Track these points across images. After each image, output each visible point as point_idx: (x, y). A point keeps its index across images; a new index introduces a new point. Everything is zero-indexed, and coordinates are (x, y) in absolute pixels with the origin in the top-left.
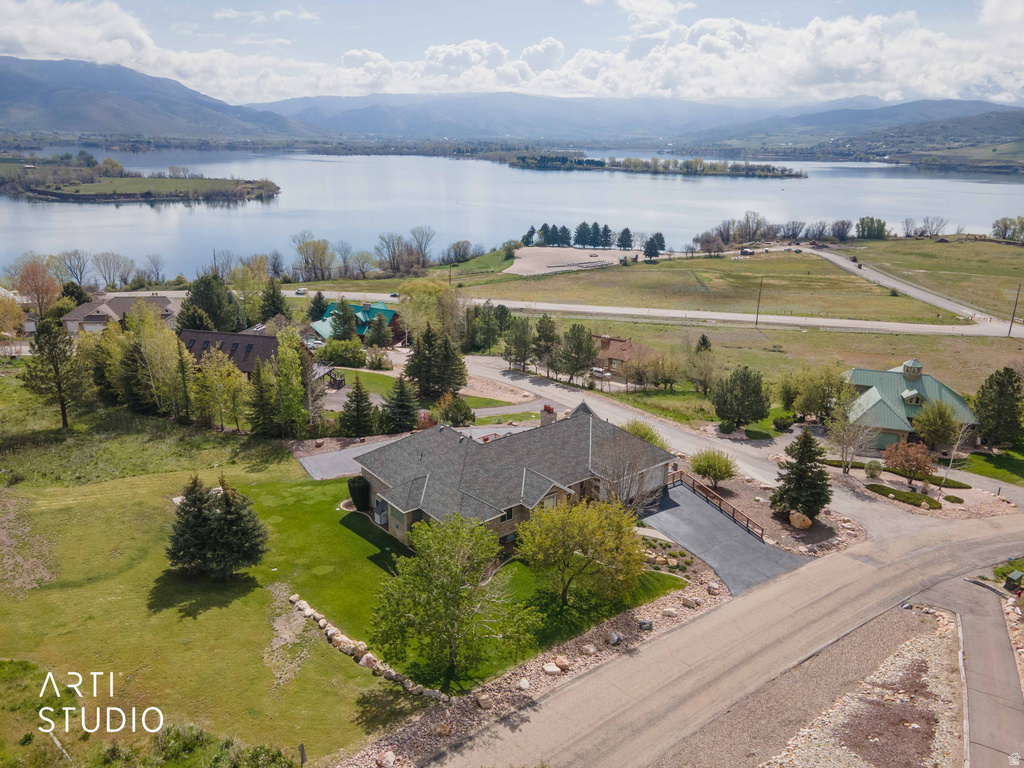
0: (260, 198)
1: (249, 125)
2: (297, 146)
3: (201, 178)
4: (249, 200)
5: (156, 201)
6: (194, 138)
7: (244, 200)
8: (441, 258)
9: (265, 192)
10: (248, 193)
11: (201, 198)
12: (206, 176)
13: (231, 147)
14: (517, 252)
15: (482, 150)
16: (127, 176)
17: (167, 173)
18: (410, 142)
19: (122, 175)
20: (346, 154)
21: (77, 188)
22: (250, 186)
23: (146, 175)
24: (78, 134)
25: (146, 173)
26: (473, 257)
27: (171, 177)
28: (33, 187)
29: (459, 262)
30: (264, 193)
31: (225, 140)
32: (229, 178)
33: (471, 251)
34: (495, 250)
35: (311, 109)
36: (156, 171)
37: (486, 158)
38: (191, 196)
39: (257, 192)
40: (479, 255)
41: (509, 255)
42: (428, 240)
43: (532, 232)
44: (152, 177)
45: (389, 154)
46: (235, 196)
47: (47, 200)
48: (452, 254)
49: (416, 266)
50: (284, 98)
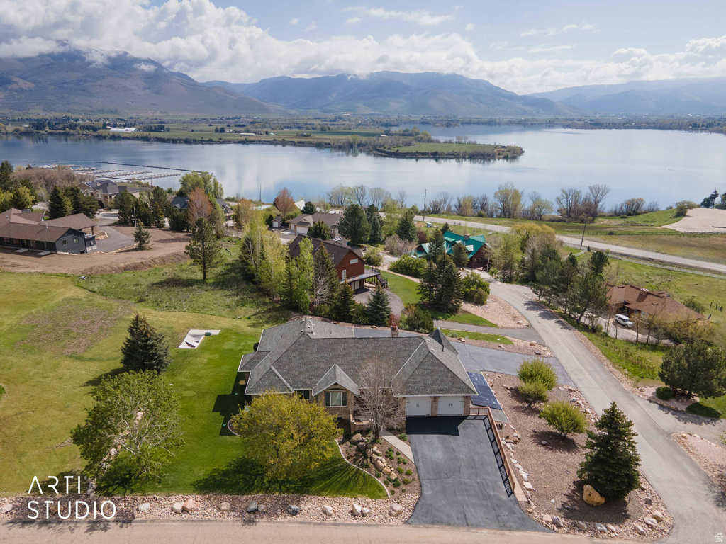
0: (506, 158)
1: (527, 108)
2: (557, 122)
3: (475, 143)
4: (499, 159)
5: (439, 158)
6: (487, 118)
7: (495, 159)
8: (613, 210)
9: (512, 154)
10: (499, 154)
11: (467, 157)
12: (478, 143)
13: (510, 123)
14: (689, 212)
15: (719, 124)
16: (432, 142)
17: (455, 140)
18: (654, 119)
19: (429, 141)
20: (592, 128)
21: (399, 149)
22: (503, 149)
23: (442, 142)
24: (422, 116)
25: (442, 139)
26: (646, 212)
27: (456, 143)
28: (378, 148)
29: (629, 215)
30: (510, 155)
31: (506, 118)
32: (492, 144)
33: (645, 207)
34: (671, 208)
35: (577, 95)
36: (448, 139)
37: (719, 132)
38: (461, 155)
39: (505, 154)
40: (652, 210)
41: (681, 212)
42: (602, 196)
43: (715, 195)
44: (445, 143)
45: (628, 128)
46: (490, 156)
47: (381, 156)
48: (624, 208)
49: (584, 214)
50: (560, 88)
